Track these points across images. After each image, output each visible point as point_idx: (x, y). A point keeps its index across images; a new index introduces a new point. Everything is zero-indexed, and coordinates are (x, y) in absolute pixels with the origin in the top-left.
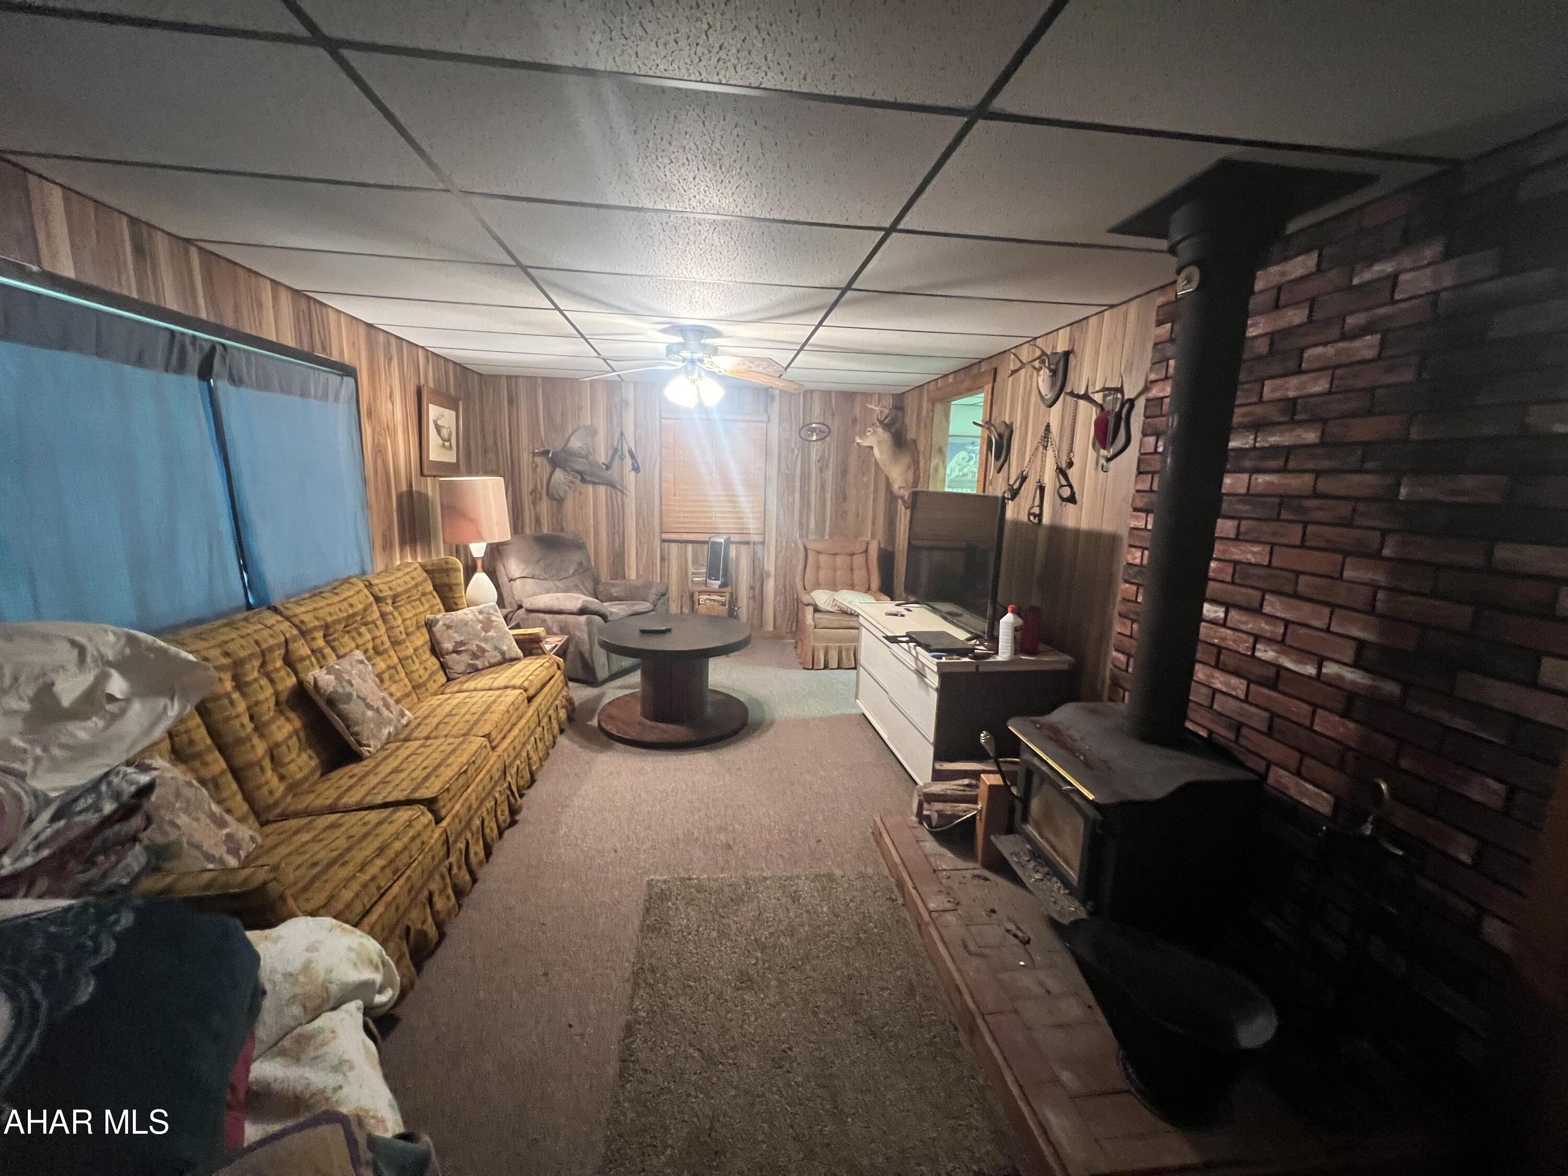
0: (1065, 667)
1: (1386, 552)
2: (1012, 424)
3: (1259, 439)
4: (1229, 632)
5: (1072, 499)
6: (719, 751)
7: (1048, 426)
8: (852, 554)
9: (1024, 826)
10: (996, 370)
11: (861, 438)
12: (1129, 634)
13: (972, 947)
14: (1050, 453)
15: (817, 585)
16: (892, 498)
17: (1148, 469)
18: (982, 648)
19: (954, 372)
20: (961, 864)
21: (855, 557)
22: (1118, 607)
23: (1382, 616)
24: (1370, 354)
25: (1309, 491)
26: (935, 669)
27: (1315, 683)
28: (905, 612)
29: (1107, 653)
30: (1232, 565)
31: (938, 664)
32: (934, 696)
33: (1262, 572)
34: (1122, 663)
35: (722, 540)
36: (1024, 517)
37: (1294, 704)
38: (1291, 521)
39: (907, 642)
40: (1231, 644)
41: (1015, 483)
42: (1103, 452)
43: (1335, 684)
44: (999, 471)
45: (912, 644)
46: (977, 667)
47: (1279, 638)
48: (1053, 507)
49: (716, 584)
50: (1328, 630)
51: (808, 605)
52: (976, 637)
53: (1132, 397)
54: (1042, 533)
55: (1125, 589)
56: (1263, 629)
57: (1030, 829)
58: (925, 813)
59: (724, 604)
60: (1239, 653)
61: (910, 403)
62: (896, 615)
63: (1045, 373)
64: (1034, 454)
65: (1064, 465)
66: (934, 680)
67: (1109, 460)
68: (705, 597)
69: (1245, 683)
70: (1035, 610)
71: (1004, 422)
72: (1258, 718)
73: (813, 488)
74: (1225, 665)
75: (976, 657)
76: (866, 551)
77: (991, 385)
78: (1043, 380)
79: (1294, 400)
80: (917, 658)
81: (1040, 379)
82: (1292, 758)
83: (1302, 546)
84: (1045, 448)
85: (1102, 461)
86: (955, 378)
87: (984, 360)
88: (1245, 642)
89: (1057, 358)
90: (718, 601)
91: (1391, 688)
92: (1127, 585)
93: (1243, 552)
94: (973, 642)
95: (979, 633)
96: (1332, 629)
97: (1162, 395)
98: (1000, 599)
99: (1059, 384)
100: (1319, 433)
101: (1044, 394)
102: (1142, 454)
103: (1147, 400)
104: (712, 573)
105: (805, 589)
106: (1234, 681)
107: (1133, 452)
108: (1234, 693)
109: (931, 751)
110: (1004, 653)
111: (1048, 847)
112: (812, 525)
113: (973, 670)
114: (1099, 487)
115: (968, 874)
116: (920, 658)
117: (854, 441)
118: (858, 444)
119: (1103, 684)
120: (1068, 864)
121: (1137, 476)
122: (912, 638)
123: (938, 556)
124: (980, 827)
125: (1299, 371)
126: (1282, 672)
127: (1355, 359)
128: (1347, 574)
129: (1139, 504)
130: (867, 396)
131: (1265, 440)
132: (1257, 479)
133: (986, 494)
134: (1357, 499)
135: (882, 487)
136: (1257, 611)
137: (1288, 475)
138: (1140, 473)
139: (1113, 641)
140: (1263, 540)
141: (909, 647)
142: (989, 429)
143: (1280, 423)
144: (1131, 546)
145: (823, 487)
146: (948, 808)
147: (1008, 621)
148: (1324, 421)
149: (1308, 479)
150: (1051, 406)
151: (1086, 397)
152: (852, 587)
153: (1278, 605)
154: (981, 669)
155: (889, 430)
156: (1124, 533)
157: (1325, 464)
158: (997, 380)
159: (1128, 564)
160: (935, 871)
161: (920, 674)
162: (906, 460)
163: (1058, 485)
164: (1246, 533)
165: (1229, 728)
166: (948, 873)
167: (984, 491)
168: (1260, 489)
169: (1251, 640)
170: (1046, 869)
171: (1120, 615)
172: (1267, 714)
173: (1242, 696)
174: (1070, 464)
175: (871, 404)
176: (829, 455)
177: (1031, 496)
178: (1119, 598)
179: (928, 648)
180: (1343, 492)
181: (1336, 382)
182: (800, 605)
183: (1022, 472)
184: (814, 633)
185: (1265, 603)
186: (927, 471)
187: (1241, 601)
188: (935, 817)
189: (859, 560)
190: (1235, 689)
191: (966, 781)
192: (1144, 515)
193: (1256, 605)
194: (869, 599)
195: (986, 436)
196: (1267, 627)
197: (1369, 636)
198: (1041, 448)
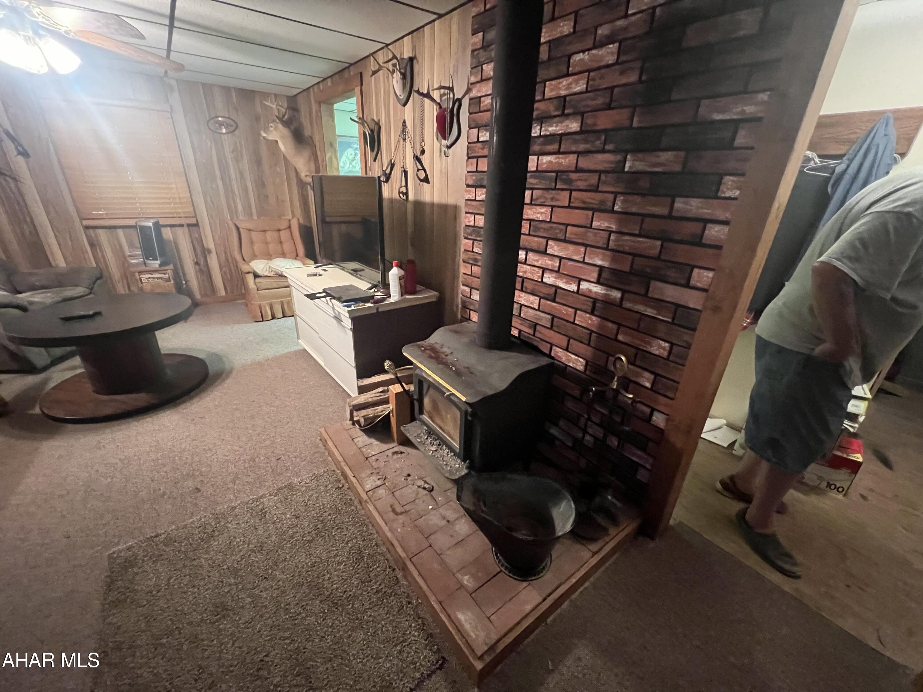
0: (434, 300)
1: (616, 208)
2: (379, 120)
3: (543, 129)
4: (528, 267)
5: (426, 180)
6: (183, 406)
7: (404, 122)
8: (279, 230)
9: (421, 416)
10: (361, 74)
11: (265, 132)
12: (470, 274)
13: (399, 509)
14: (408, 144)
15: (254, 257)
16: (302, 184)
17: (473, 155)
18: (379, 294)
19: (331, 76)
20: (384, 447)
21: (282, 232)
22: (462, 256)
23: (612, 250)
24: (611, 59)
25: (573, 168)
26: (347, 315)
27: (576, 295)
28: (322, 272)
29: (457, 287)
30: (529, 222)
31: (349, 311)
32: (350, 334)
33: (547, 226)
34: (468, 292)
35: (150, 224)
36: (396, 196)
37: (564, 309)
38: (562, 190)
39: (324, 297)
40: (529, 276)
41: (387, 169)
42: (444, 142)
43: (587, 295)
44: (375, 160)
45: (328, 298)
46: (377, 309)
47: (556, 269)
48: (415, 188)
49: (156, 264)
50: (583, 262)
51: (248, 273)
52: (375, 286)
53: (460, 97)
54: (410, 207)
55: (465, 243)
56: (547, 264)
57: (425, 417)
58: (355, 419)
59: (168, 280)
60: (535, 280)
61: (302, 103)
62: (316, 275)
63: (397, 75)
64: (397, 147)
65: (418, 154)
66: (348, 323)
67: (449, 147)
68: (148, 276)
69: (538, 299)
70: (411, 262)
71: (373, 120)
72: (545, 319)
73: (233, 176)
74: (526, 289)
75: (376, 302)
76: (289, 227)
77: (359, 88)
78: (396, 81)
79: (565, 97)
80: (333, 308)
81: (395, 80)
82: (563, 341)
83: (569, 207)
84: (404, 140)
85: (444, 149)
86: (332, 82)
87: (351, 65)
88: (538, 272)
89: (405, 62)
90: (161, 278)
91: (616, 294)
92: (467, 241)
93: (535, 213)
94: (373, 290)
95: (375, 283)
96: (586, 261)
97: (479, 95)
98: (387, 256)
99: (408, 85)
100: (579, 124)
101: (398, 94)
102: (469, 143)
103: (471, 99)
104: (148, 254)
105: (244, 260)
106: (532, 298)
107: (463, 142)
108: (532, 306)
109: (354, 372)
110: (395, 296)
111: (438, 429)
112: (240, 208)
113: (375, 311)
114: (443, 170)
115: (390, 453)
116: (336, 308)
117: (260, 134)
118: (264, 138)
119: (457, 309)
120: (452, 438)
121: (467, 160)
122: (327, 293)
123: (344, 227)
124: (393, 420)
125: (568, 75)
126: (559, 290)
127: (603, 63)
128: (595, 224)
129: (470, 182)
130: (265, 95)
131: (546, 130)
132: (542, 159)
133: (368, 176)
134: (600, 172)
135: (293, 174)
136: (544, 252)
137: (560, 156)
138: (469, 158)
139: (461, 279)
140: (547, 204)
141: (327, 300)
142: (362, 124)
143: (555, 116)
144: (466, 213)
145: (242, 174)
146: (370, 412)
147: (394, 273)
148: (582, 114)
149: (572, 158)
150: (405, 105)
151: (428, 95)
152: (283, 255)
153: (556, 248)
154: (380, 310)
155: (289, 127)
156: (462, 203)
157: (582, 147)
158: (364, 83)
159: (466, 226)
160: (367, 458)
161: (338, 319)
162: (306, 153)
163: (416, 170)
164: (537, 199)
165: (529, 327)
166: (376, 457)
167: (366, 174)
168: (544, 167)
169: (541, 271)
170: (438, 442)
171: (464, 262)
172: (549, 317)
173: (537, 308)
174: (423, 152)
175: (268, 101)
176: (241, 145)
177: (399, 178)
178: (462, 250)
179: (339, 299)
180: (592, 167)
181: (590, 83)
182: (243, 274)
183: (391, 161)
184: (258, 294)
185: (548, 247)
186: (324, 160)
187: (534, 246)
188: (362, 420)
189: (284, 235)
190: (532, 303)
191: (380, 389)
192: (473, 189)
193: (542, 248)
194: (298, 264)
195: (362, 131)
196: (550, 263)
197: (606, 264)
198: (402, 140)
